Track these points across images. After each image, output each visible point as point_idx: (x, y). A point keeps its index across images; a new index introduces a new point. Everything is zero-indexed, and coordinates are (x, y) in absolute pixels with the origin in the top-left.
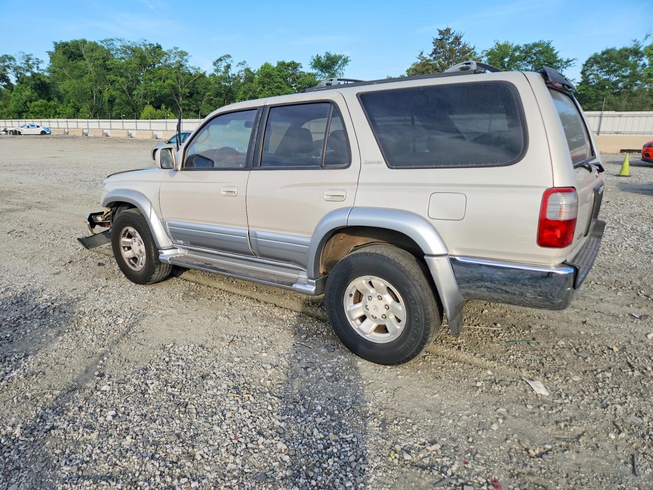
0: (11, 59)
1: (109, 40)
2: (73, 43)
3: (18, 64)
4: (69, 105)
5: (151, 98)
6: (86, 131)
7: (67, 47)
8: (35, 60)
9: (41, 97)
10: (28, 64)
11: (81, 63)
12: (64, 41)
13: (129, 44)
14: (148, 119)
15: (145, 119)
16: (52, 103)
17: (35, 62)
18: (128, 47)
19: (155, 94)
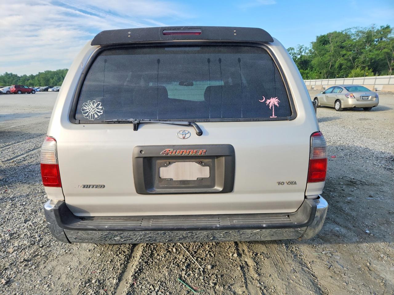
0: (293, 49)
1: (348, 29)
2: (327, 35)
3: (295, 52)
4: (315, 71)
5: (368, 63)
6: (313, 87)
7: (323, 38)
8: (305, 48)
9: (302, 68)
10: (300, 51)
11: (327, 46)
12: (323, 35)
13: (361, 29)
14: (353, 77)
15: (351, 77)
16: (306, 71)
17: (304, 49)
18: (361, 32)
19: (372, 60)
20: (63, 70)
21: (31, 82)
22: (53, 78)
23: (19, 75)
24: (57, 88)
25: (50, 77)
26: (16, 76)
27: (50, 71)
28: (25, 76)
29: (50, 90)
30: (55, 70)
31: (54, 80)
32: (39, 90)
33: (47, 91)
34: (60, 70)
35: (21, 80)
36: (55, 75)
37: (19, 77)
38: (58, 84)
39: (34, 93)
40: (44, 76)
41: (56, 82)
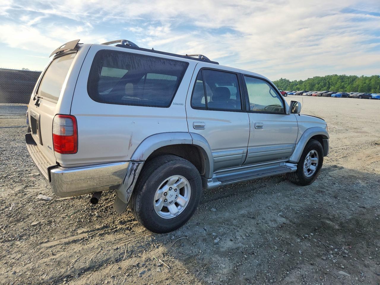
20: (332, 75)
21: (298, 87)
22: (319, 84)
23: (291, 81)
24: (311, 92)
25: (316, 82)
26: (288, 81)
27: (319, 77)
28: (296, 81)
29: (304, 94)
30: (324, 76)
31: (319, 85)
32: (295, 93)
33: (302, 95)
34: (328, 76)
35: (290, 85)
36: (322, 81)
37: (290, 82)
38: (322, 89)
39: (286, 96)
40: (311, 82)
41: (320, 87)
